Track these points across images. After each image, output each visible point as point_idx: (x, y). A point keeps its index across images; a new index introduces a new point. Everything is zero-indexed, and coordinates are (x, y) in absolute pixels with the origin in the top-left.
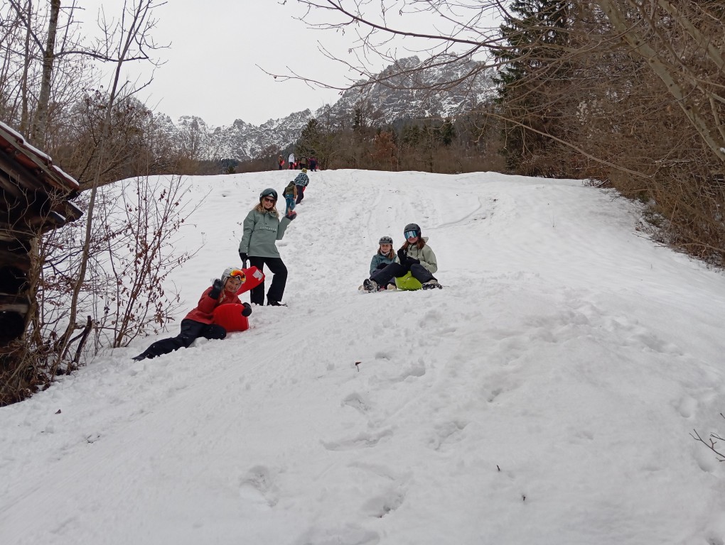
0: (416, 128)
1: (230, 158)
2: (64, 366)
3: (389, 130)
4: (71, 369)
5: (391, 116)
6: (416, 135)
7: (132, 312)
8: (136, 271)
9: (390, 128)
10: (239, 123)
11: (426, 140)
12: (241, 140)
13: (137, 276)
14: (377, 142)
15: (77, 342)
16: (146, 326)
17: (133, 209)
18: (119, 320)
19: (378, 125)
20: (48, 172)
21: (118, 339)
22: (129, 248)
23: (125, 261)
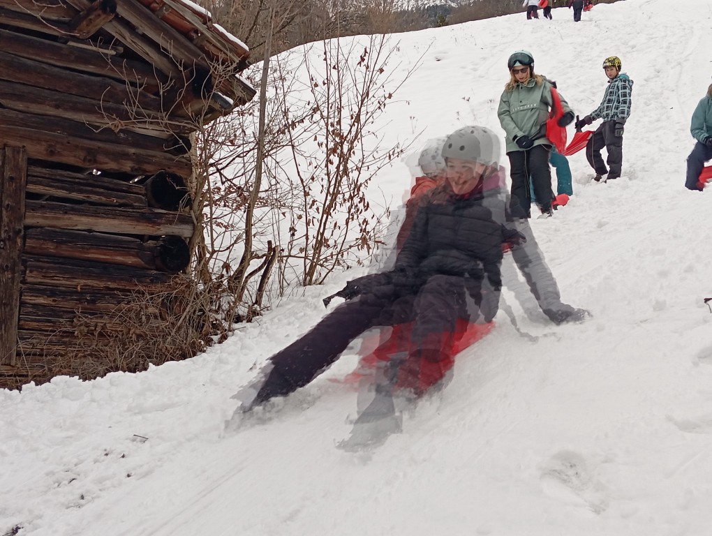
2: (242, 310)
4: (253, 314)
7: (327, 234)
8: (328, 174)
13: (330, 182)
15: (257, 278)
16: (345, 253)
17: (320, 83)
18: (310, 246)
20: (208, 34)
21: (309, 274)
22: (316, 142)
23: (313, 160)
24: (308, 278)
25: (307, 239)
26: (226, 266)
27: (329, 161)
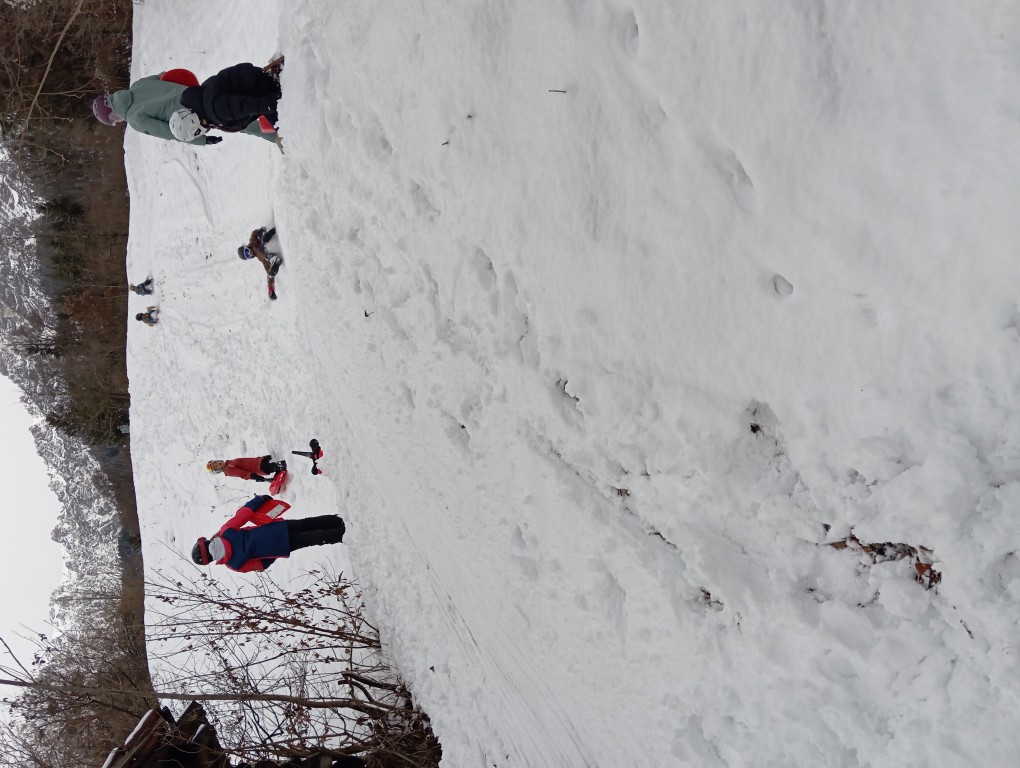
0: (56, 260)
1: (116, 546)
2: (401, 703)
3: (61, 300)
4: (404, 692)
5: (36, 298)
6: (66, 259)
7: (335, 629)
9: (58, 299)
10: (58, 535)
11: (74, 244)
12: (86, 530)
14: (80, 320)
15: (371, 690)
18: (343, 644)
19: (53, 320)
20: (135, 750)
21: (369, 643)
22: (246, 644)
23: (262, 645)
24: (374, 644)
25: (337, 646)
26: (360, 721)
27: (264, 630)
